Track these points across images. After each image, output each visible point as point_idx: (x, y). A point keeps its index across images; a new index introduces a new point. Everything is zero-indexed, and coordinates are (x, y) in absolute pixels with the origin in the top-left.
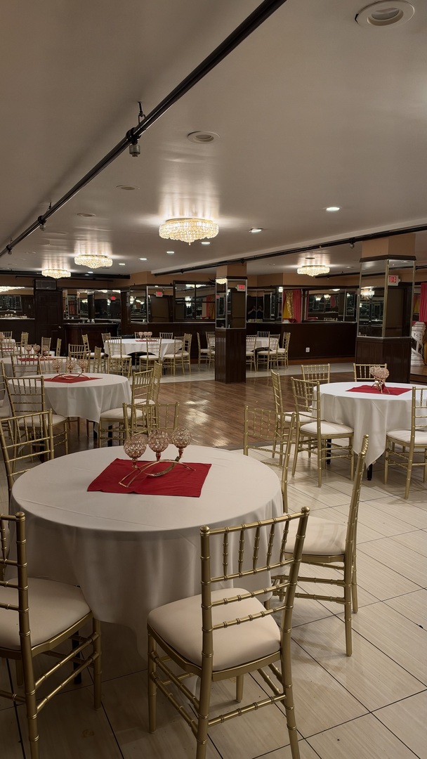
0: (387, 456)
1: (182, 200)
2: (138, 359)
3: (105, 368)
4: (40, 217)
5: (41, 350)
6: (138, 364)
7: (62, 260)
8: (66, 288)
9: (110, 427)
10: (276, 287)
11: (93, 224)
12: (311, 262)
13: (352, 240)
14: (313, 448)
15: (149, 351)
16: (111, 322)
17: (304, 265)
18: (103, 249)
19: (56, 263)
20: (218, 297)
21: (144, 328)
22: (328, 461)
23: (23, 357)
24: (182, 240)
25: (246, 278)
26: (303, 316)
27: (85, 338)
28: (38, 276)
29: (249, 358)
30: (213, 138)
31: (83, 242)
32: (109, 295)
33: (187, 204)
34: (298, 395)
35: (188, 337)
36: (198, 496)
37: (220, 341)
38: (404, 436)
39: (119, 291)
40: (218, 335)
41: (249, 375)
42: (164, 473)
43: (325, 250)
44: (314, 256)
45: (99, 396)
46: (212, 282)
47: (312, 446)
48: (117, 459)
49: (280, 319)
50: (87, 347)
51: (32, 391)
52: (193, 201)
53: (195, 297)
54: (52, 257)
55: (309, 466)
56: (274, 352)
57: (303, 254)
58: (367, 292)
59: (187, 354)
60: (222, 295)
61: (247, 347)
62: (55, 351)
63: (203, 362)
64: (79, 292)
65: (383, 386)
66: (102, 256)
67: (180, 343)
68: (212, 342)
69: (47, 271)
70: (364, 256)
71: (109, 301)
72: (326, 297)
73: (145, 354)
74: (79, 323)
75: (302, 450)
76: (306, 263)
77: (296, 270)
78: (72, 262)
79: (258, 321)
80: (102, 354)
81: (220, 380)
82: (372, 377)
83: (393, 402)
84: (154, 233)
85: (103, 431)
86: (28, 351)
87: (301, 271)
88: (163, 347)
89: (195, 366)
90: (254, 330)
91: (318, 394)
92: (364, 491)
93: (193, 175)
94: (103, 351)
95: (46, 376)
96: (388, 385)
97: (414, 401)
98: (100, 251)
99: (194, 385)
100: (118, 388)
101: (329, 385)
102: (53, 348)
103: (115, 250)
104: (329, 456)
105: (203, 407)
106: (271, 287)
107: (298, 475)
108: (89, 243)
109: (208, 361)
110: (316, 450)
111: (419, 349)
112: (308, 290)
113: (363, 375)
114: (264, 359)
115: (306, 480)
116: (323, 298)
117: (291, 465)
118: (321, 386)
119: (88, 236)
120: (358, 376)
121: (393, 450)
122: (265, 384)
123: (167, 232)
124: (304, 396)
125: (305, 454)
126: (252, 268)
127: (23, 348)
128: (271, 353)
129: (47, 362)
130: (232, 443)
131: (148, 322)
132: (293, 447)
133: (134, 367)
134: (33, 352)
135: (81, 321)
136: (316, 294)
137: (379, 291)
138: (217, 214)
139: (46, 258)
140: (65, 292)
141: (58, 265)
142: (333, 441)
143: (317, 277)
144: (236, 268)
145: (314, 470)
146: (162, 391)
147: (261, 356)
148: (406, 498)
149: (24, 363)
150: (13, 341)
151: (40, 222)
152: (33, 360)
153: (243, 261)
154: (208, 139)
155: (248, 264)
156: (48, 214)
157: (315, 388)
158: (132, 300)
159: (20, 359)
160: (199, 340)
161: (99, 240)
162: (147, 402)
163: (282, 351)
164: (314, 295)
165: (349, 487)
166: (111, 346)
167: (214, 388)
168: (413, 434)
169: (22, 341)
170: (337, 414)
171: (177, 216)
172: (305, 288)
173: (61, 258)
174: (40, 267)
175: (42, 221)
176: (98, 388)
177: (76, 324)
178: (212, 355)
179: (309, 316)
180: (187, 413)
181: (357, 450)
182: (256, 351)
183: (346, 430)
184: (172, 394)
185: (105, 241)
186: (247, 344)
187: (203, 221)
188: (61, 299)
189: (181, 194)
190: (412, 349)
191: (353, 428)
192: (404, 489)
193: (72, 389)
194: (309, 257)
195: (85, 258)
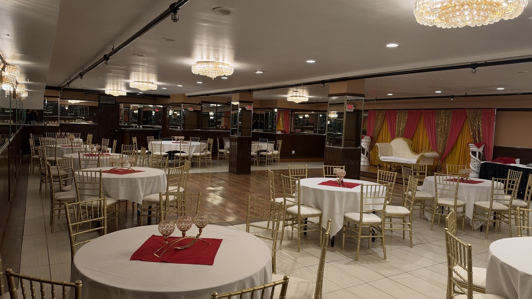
0: (344, 230)
1: (208, 49)
2: (173, 156)
3: (148, 162)
4: (105, 56)
5: (101, 148)
6: (173, 159)
7: (121, 84)
8: (122, 103)
9: (150, 207)
10: (273, 109)
11: (144, 62)
12: (296, 94)
13: (323, 82)
14: (295, 224)
15: (182, 150)
16: (154, 128)
17: (291, 95)
18: (151, 78)
19: (116, 86)
20: (232, 112)
21: (178, 134)
22: (305, 233)
23: (88, 153)
24: (208, 76)
25: (252, 102)
26: (290, 129)
27: (135, 140)
28: (103, 94)
29: (253, 156)
30: (230, 12)
31: (136, 73)
32: (154, 108)
33: (212, 53)
34: (285, 186)
35: (211, 141)
36: (212, 264)
37: (233, 144)
38: (355, 216)
39: (162, 106)
40: (231, 140)
41: (253, 168)
42: (187, 246)
43: (305, 87)
44: (298, 90)
45: (142, 184)
46: (229, 104)
47: (294, 222)
48: (153, 235)
49: (275, 129)
50: (136, 146)
51: (93, 180)
52: (216, 51)
53: (217, 112)
54: (113, 81)
55: (292, 237)
56: (270, 153)
57: (291, 89)
58: (333, 115)
59: (209, 153)
60: (235, 112)
61: (252, 149)
62: (112, 147)
63: (220, 159)
64: (132, 106)
65: (342, 181)
66: (150, 83)
67: (204, 145)
68: (227, 145)
69: (109, 91)
70: (331, 93)
71: (154, 112)
72: (306, 116)
73: (179, 152)
74: (131, 128)
75: (287, 225)
76: (293, 94)
77: (286, 98)
78: (127, 86)
79: (260, 131)
80: (147, 151)
81: (232, 172)
82: (335, 174)
83: (348, 193)
84: (188, 69)
85: (144, 210)
86: (92, 149)
87: (289, 99)
88: (193, 148)
89: (214, 161)
90: (257, 138)
91: (299, 186)
92: (328, 254)
93: (216, 34)
94: (147, 149)
95: (103, 169)
96: (345, 180)
97: (362, 193)
98: (149, 80)
99: (214, 175)
100: (157, 179)
101: (306, 179)
102: (110, 146)
103: (160, 79)
104: (306, 229)
105: (219, 192)
106: (269, 109)
107: (285, 243)
108: (141, 74)
109: (224, 158)
110: (297, 225)
111: (367, 155)
112: (294, 112)
113: (329, 173)
114: (264, 158)
115: (289, 247)
116: (304, 117)
117: (279, 236)
118: (301, 180)
119: (140, 69)
120: (326, 174)
121: (348, 227)
122: (264, 176)
123: (197, 70)
124: (290, 187)
125: (290, 228)
126: (256, 95)
127: (88, 146)
128: (268, 153)
129: (105, 157)
130: (239, 219)
131: (182, 129)
132: (281, 223)
133: (170, 161)
134: (95, 149)
135: (132, 127)
136: (300, 114)
137: (340, 114)
138: (233, 60)
139: (109, 82)
140: (122, 106)
141: (118, 87)
142: (309, 219)
143: (300, 103)
144: (246, 95)
145: (295, 239)
146: (190, 179)
147: (262, 156)
148: (356, 260)
149: (88, 157)
150: (81, 140)
151: (105, 59)
152: (95, 155)
153: (250, 91)
154: (227, 12)
155: (254, 93)
156: (111, 54)
157: (297, 182)
158: (171, 112)
159: (85, 155)
160: (218, 143)
161: (148, 72)
162: (178, 189)
163: (276, 152)
164: (298, 114)
165: (318, 252)
166: (153, 146)
167: (228, 178)
168: (361, 216)
169: (88, 140)
170: (311, 201)
171: (205, 60)
172: (293, 110)
173: (119, 83)
174: (104, 87)
175: (106, 58)
176: (142, 179)
177: (129, 129)
178: (227, 154)
179: (295, 129)
180: (208, 196)
181: (324, 226)
182: (258, 152)
183: (317, 212)
184: (197, 182)
185: (152, 73)
186: (252, 147)
187: (223, 64)
188: (119, 110)
189: (208, 46)
190: (362, 154)
191: (322, 211)
192: (355, 253)
193: (123, 179)
194: (295, 90)
195: (137, 83)
